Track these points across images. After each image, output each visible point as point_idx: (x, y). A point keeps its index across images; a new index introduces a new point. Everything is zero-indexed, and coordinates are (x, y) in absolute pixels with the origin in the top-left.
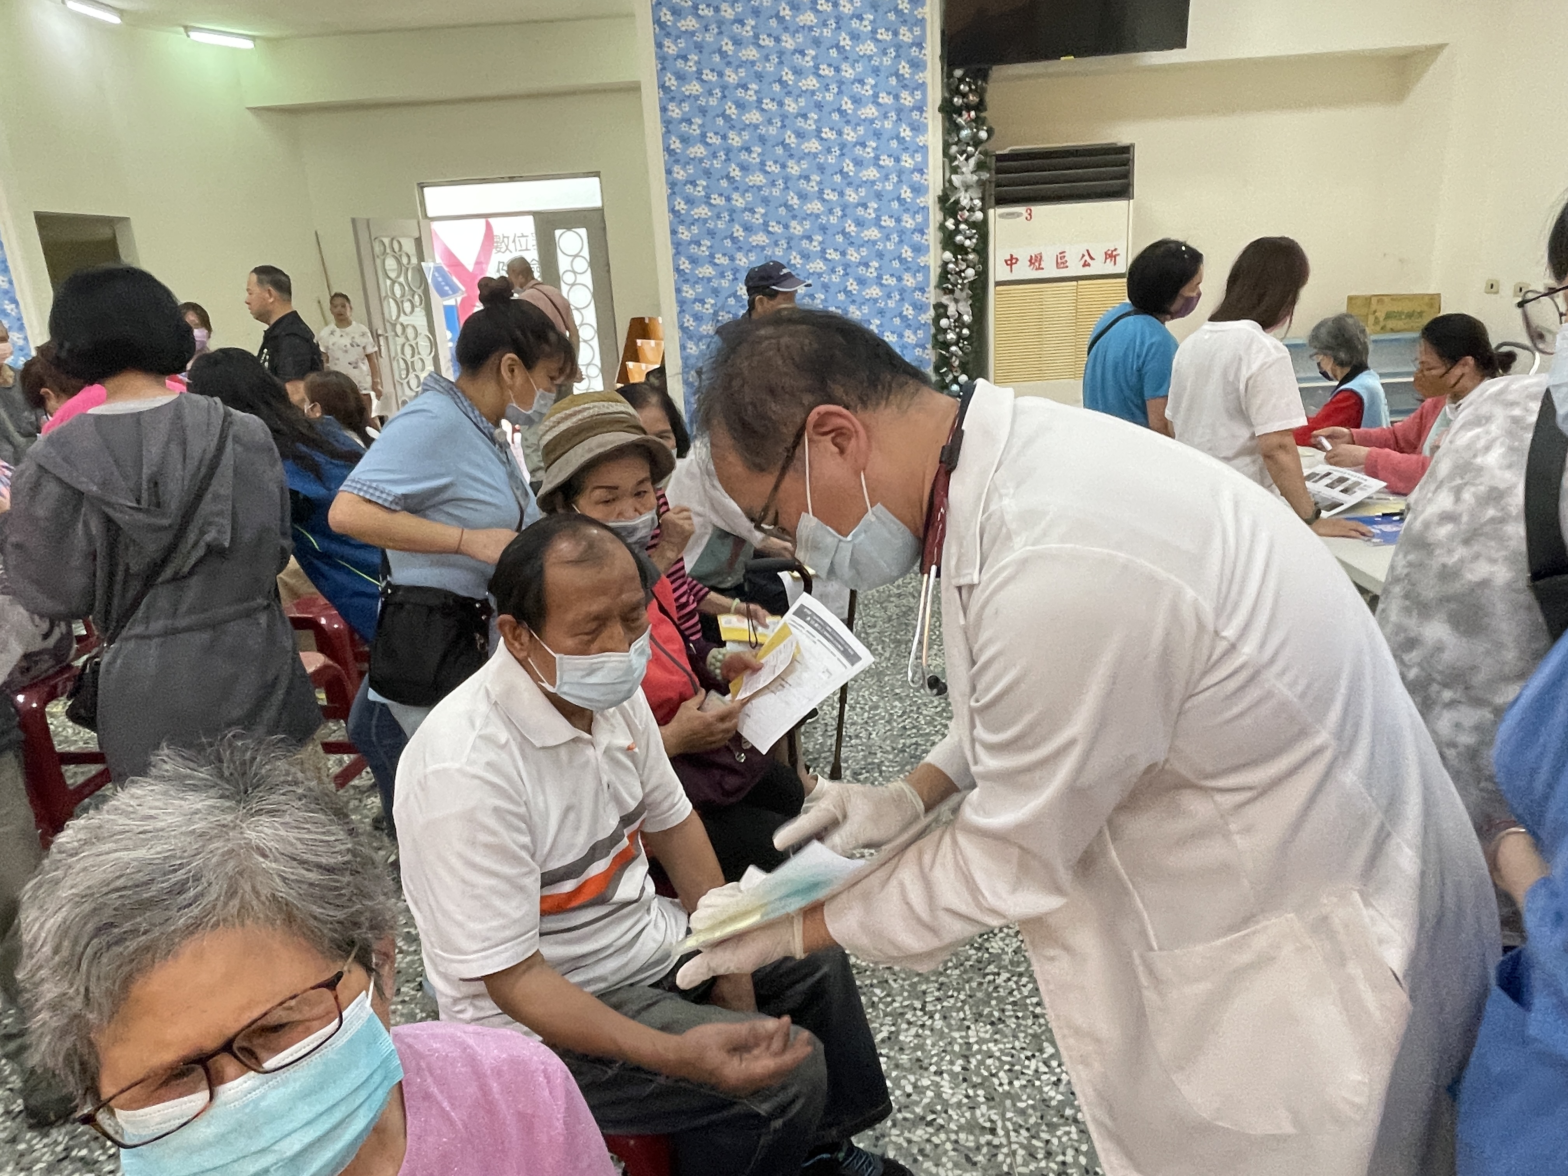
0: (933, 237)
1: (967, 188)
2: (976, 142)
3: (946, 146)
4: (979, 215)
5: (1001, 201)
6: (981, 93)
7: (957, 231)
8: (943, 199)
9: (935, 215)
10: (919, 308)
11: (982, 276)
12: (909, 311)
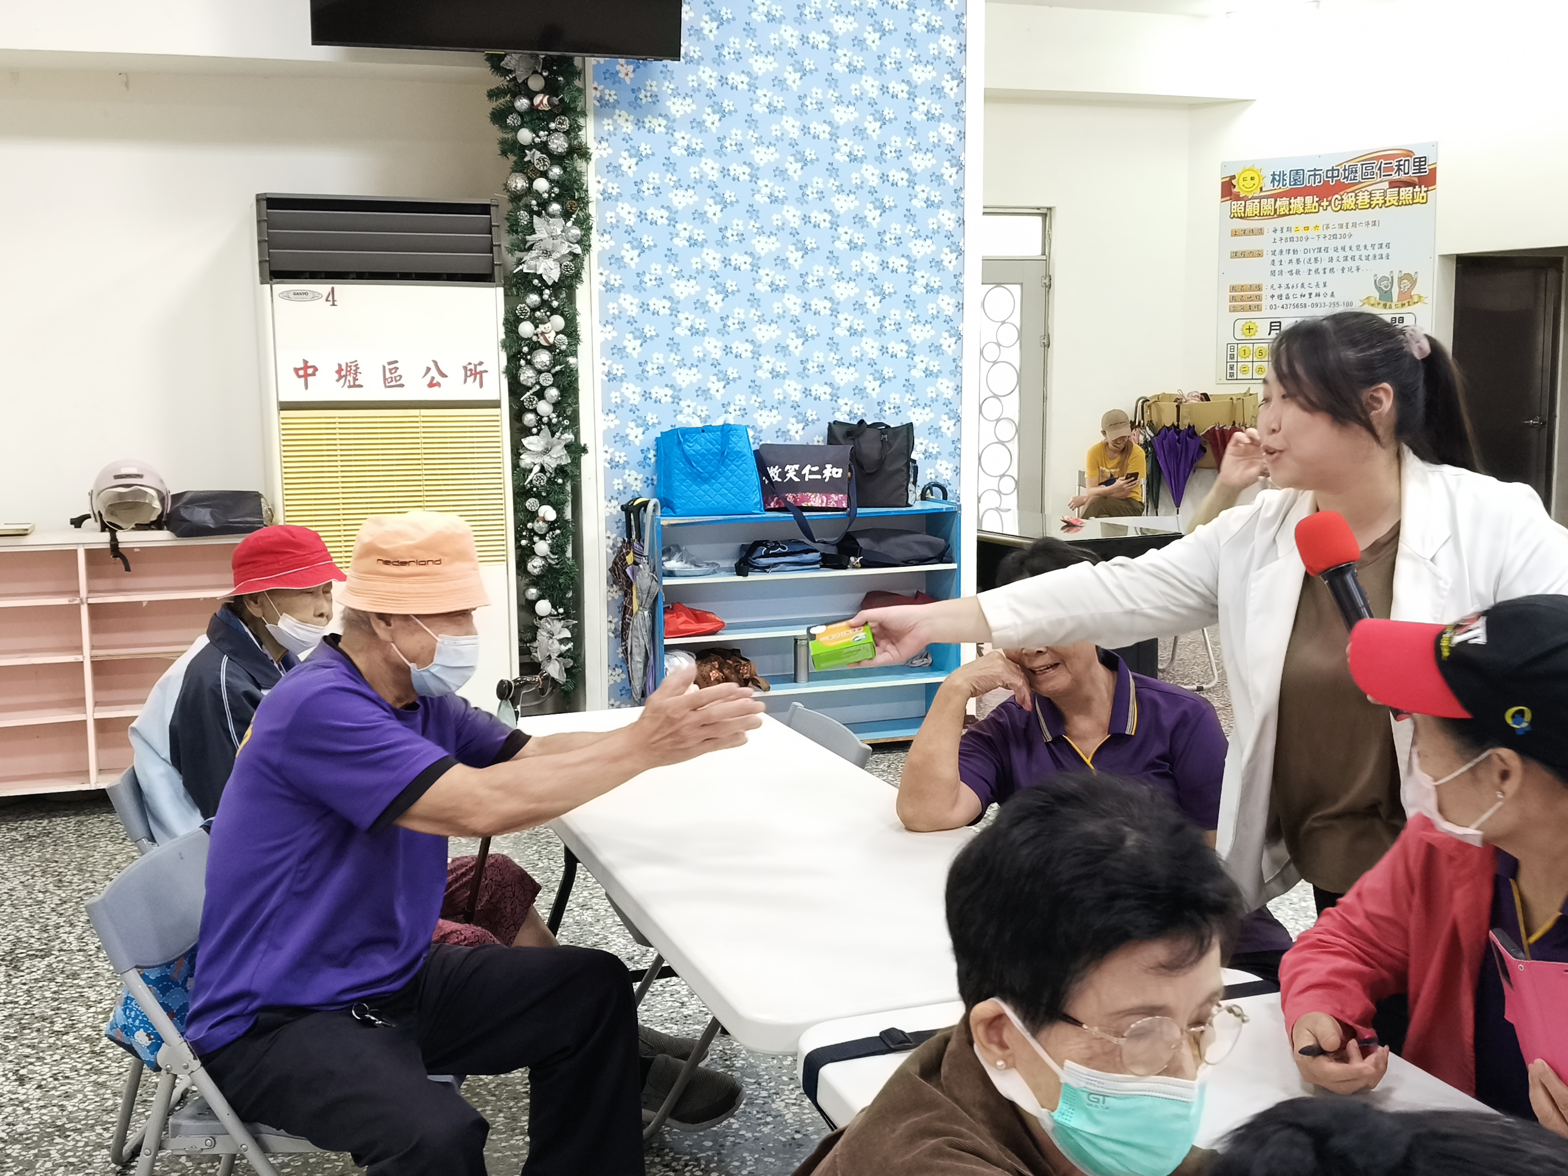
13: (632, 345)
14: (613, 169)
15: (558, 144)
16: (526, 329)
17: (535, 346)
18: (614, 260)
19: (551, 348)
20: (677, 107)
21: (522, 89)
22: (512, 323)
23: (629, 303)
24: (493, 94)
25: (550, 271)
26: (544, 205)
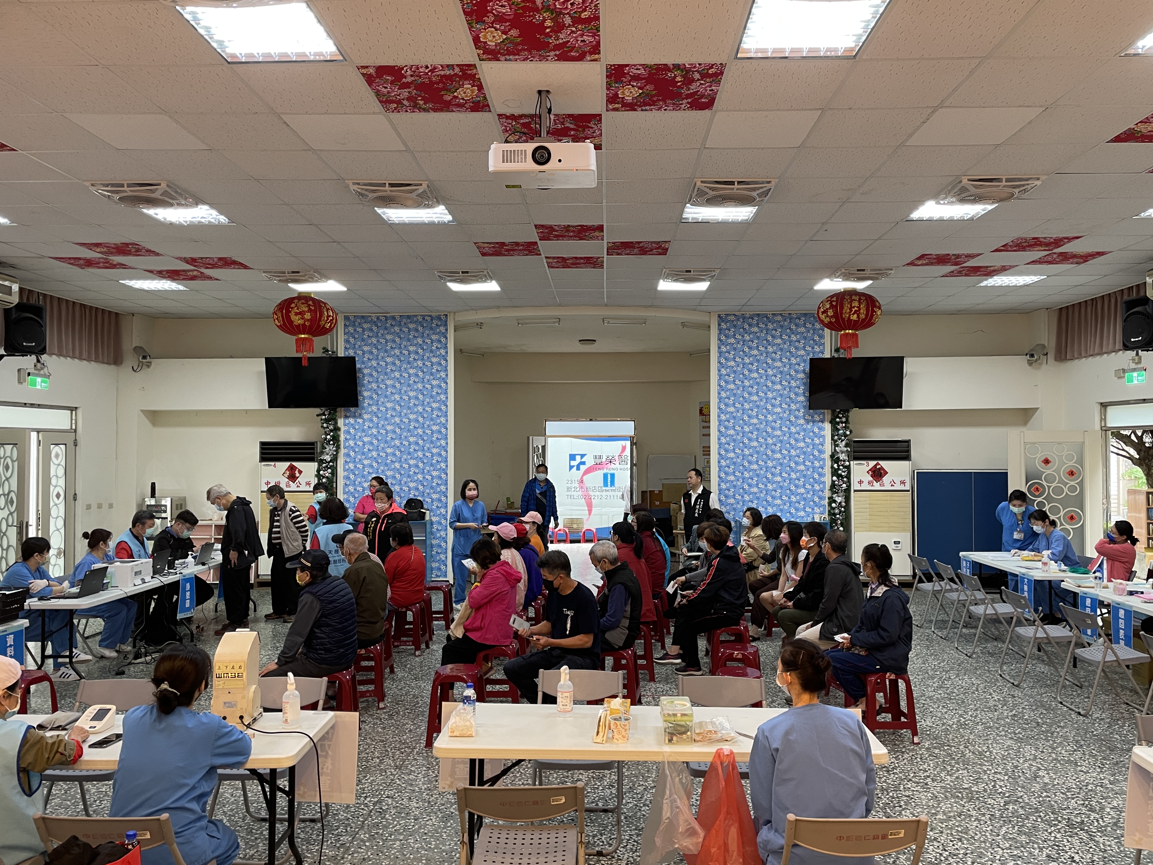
0: (828, 470)
1: (842, 452)
2: (846, 436)
3: (833, 436)
4: (847, 463)
5: (856, 459)
6: (847, 418)
7: (839, 469)
8: (832, 456)
9: (828, 463)
10: (821, 498)
11: (849, 487)
12: (816, 499)
13: (352, 477)
14: (348, 432)
15: (331, 427)
16: (321, 472)
17: (324, 477)
18: (347, 455)
19: (327, 477)
20: (366, 416)
21: (324, 414)
22: (318, 471)
23: (351, 466)
24: (317, 415)
25: (328, 458)
26: (329, 441)
